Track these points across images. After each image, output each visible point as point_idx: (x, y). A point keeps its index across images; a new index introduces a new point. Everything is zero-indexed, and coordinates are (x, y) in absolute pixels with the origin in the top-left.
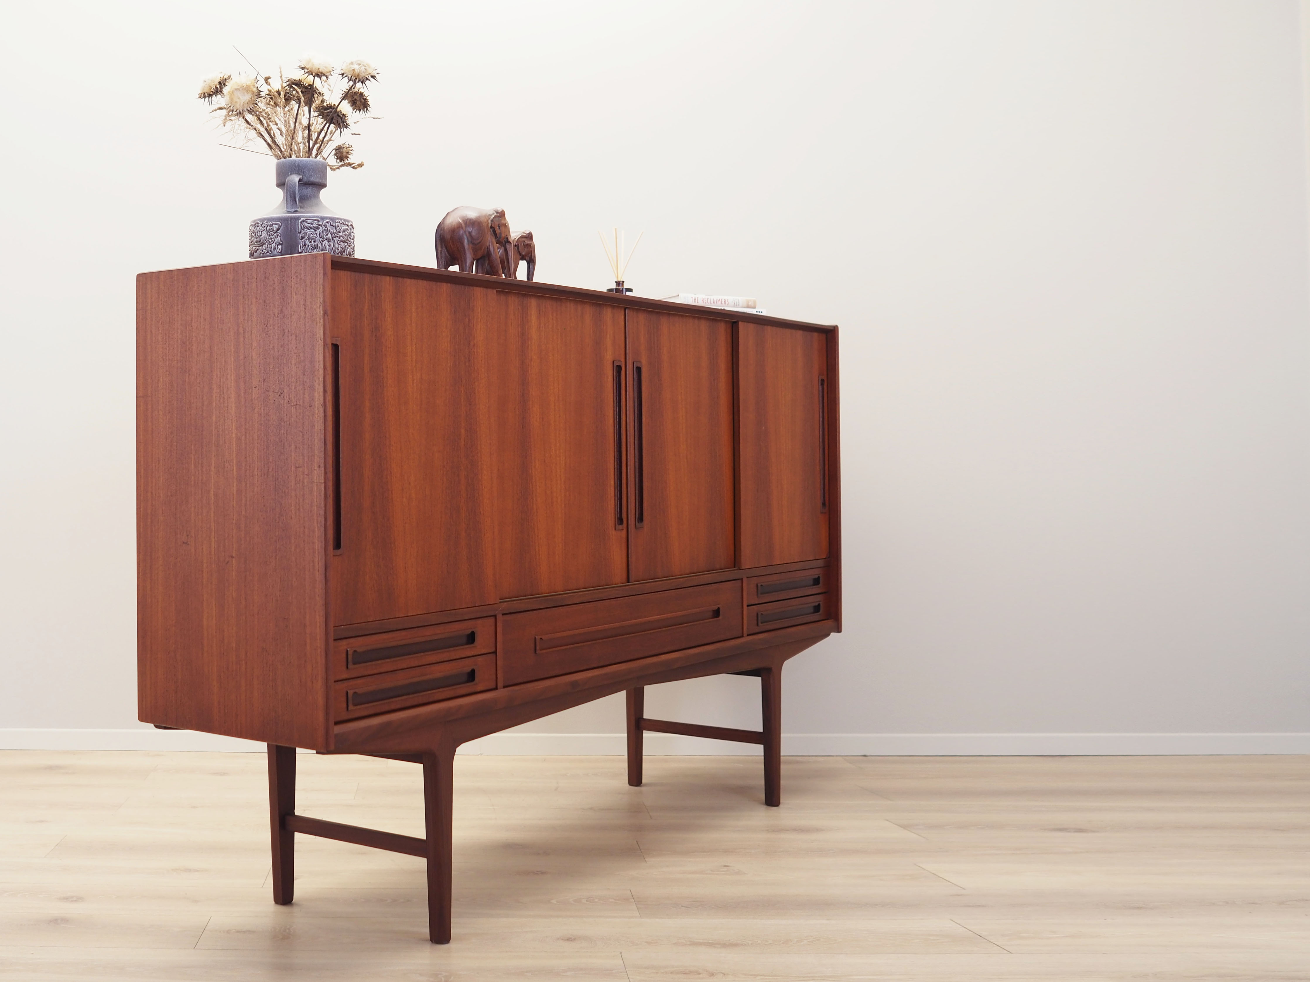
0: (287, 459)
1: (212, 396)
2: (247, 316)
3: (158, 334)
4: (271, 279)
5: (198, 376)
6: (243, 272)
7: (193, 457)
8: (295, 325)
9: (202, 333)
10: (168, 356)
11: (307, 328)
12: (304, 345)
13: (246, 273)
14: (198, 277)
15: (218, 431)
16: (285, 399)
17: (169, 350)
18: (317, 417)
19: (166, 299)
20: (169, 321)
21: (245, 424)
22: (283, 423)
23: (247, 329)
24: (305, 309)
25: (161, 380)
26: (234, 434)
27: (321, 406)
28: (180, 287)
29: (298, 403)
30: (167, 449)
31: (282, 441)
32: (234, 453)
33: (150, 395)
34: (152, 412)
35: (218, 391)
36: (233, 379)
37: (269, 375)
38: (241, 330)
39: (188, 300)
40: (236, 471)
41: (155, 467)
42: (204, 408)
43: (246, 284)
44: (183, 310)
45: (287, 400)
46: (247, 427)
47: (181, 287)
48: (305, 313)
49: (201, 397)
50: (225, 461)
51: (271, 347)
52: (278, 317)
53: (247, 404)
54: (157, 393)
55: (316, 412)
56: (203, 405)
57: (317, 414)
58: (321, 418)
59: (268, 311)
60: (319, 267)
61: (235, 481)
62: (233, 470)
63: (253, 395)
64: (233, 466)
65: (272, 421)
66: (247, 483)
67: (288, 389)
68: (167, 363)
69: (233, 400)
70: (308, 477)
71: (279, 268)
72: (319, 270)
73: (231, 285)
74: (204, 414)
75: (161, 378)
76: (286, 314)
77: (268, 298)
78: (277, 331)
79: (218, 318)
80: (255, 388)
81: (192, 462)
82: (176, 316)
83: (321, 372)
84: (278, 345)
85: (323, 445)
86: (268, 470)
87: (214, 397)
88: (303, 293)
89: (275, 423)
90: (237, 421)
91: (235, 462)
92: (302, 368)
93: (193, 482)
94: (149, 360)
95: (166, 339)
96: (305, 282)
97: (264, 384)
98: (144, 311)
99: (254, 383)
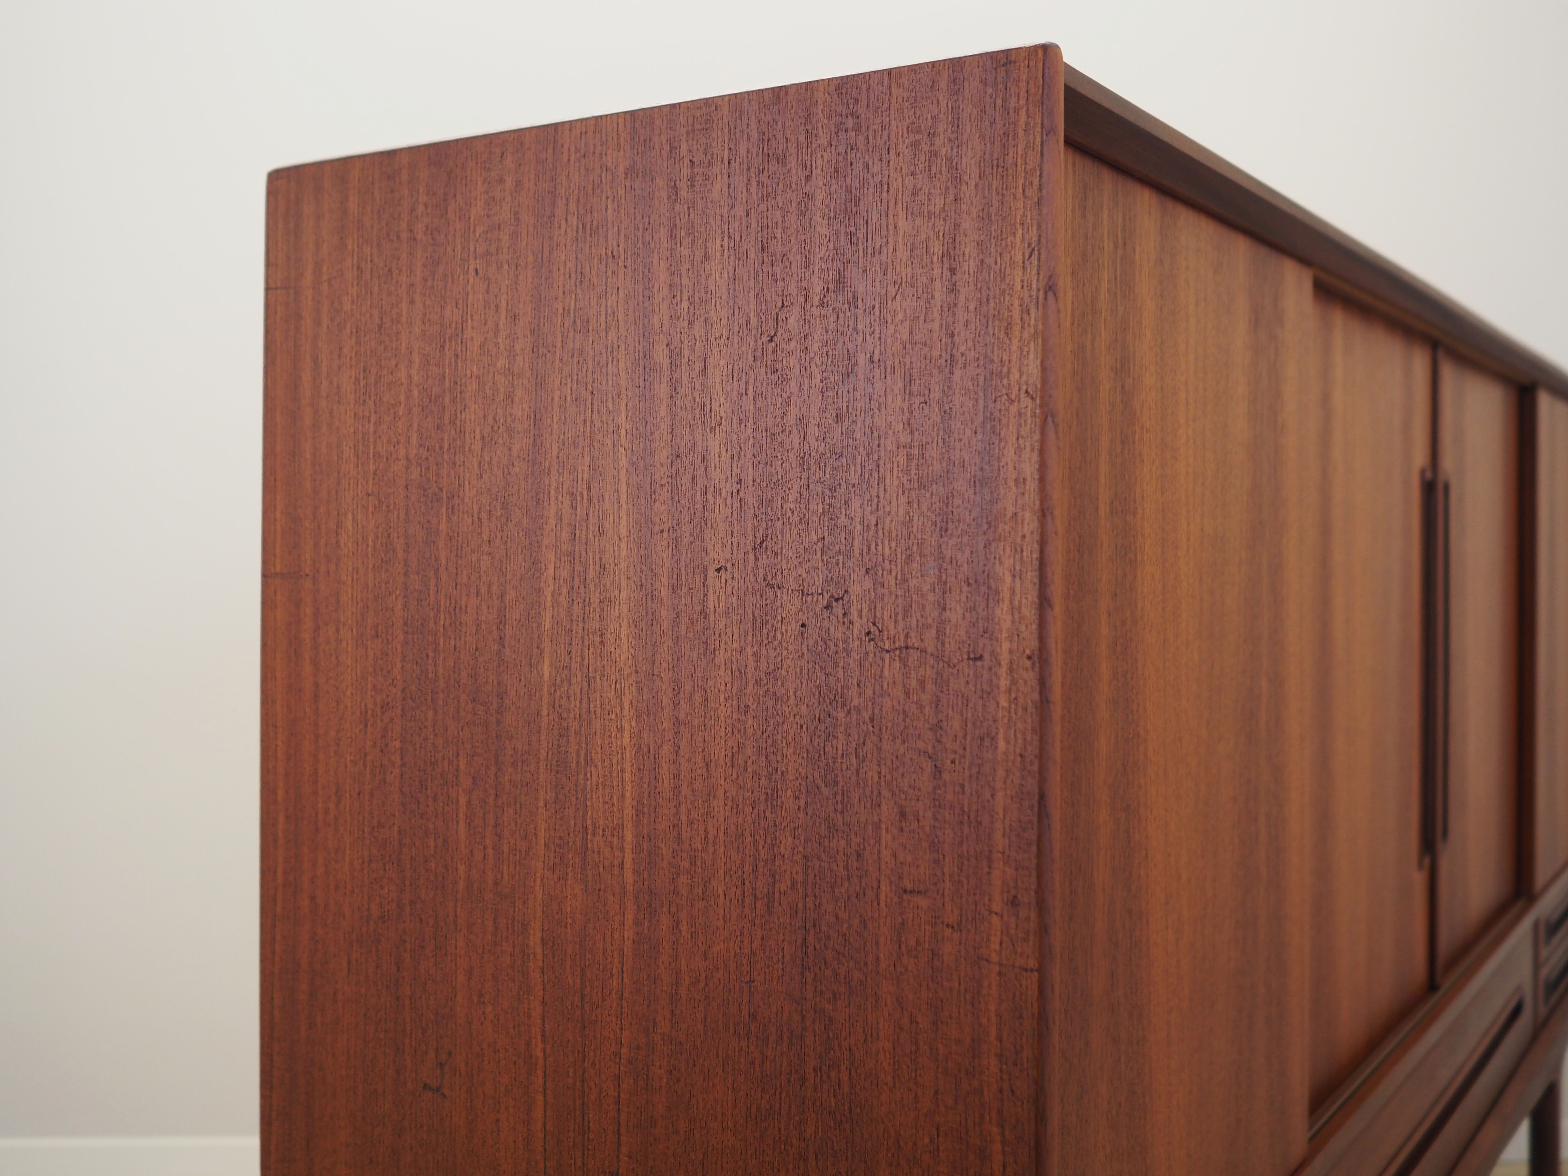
0: (859, 855)
1: (539, 591)
2: (685, 304)
3: (339, 367)
4: (792, 163)
5: (484, 516)
6: (670, 141)
7: (463, 801)
8: (905, 336)
9: (501, 363)
10: (375, 442)
11: (962, 348)
12: (947, 414)
13: (684, 146)
14: (489, 170)
15: (561, 717)
16: (851, 622)
17: (378, 423)
18: (1004, 703)
19: (367, 251)
20: (380, 327)
21: (676, 705)
22: (841, 715)
23: (686, 352)
24: (952, 271)
25: (349, 524)
26: (626, 735)
27: (1028, 663)
28: (421, 208)
29: (914, 641)
30: (369, 758)
31: (836, 783)
32: (628, 802)
33: (308, 571)
34: (317, 629)
35: (564, 573)
36: (623, 532)
37: (779, 524)
38: (661, 356)
39: (449, 249)
40: (636, 872)
41: (327, 811)
42: (509, 631)
43: (683, 185)
44: (433, 287)
45: (859, 626)
46: (682, 716)
47: (426, 207)
48: (953, 289)
49: (495, 588)
50: (590, 827)
51: (792, 418)
52: (822, 304)
53: (683, 628)
54: (333, 567)
55: (1004, 683)
56: (502, 621)
57: (1009, 691)
58: (1025, 709)
59: (781, 284)
60: (1022, 102)
61: (630, 906)
62: (622, 864)
63: (711, 597)
64: (622, 849)
65: (792, 702)
66: (678, 923)
67: (868, 583)
68: (372, 468)
69: (625, 609)
70: (956, 936)
71: (829, 117)
72: (1023, 113)
73: (621, 192)
74: (508, 652)
75: (350, 517)
76: (861, 290)
77: (778, 233)
78: (818, 360)
79: (566, 311)
80: (718, 570)
81: (461, 815)
82: (404, 306)
83: (1030, 524)
84: (821, 411)
85: (1035, 819)
86: (774, 884)
87: (548, 592)
88: (943, 210)
89: (804, 708)
90: (640, 690)
91: (629, 837)
92: (936, 506)
93: (461, 885)
94: (308, 456)
95: (365, 386)
96: (953, 167)
97: (756, 559)
98: (292, 291)
99: (712, 554)
